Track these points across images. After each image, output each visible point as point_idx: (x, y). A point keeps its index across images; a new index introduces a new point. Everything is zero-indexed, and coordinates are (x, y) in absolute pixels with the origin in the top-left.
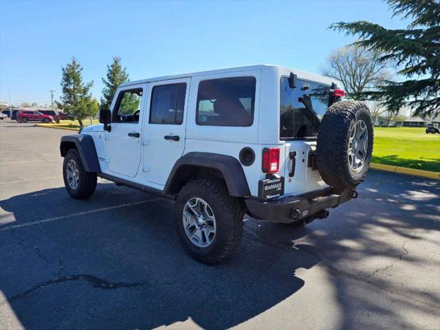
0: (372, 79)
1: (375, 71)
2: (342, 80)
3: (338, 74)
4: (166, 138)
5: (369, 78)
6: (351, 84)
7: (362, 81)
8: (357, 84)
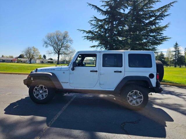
0: (64, 46)
1: (64, 43)
2: (52, 46)
3: (51, 43)
4: (115, 72)
5: (63, 46)
6: (56, 48)
7: (60, 47)
8: (58, 48)
